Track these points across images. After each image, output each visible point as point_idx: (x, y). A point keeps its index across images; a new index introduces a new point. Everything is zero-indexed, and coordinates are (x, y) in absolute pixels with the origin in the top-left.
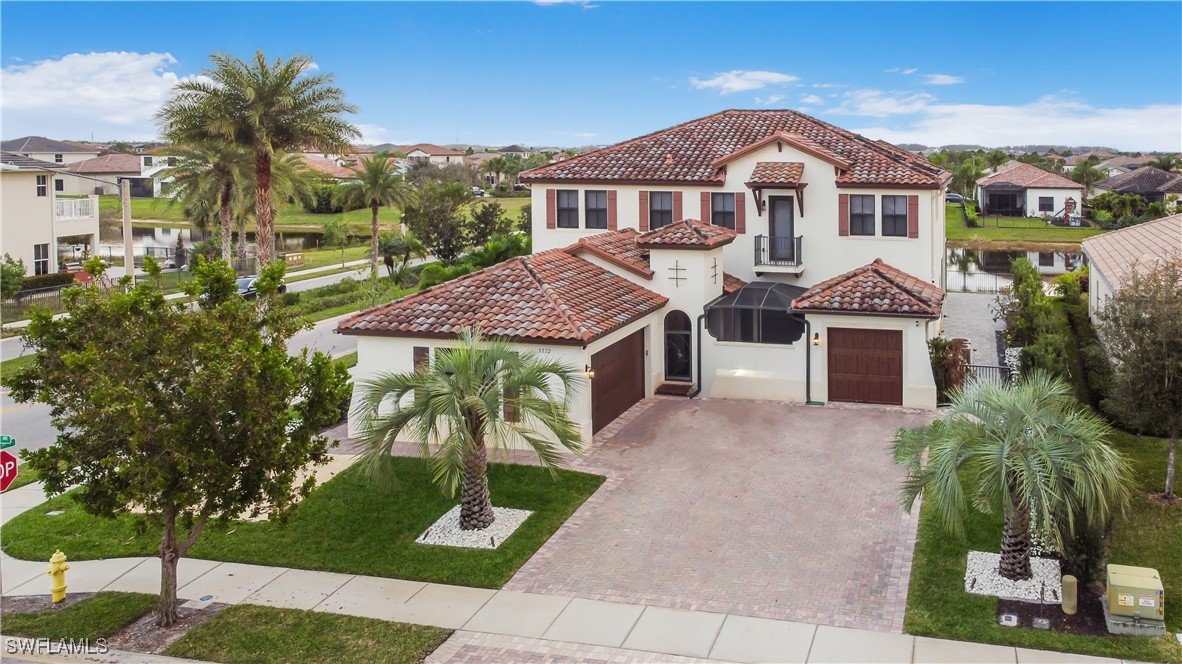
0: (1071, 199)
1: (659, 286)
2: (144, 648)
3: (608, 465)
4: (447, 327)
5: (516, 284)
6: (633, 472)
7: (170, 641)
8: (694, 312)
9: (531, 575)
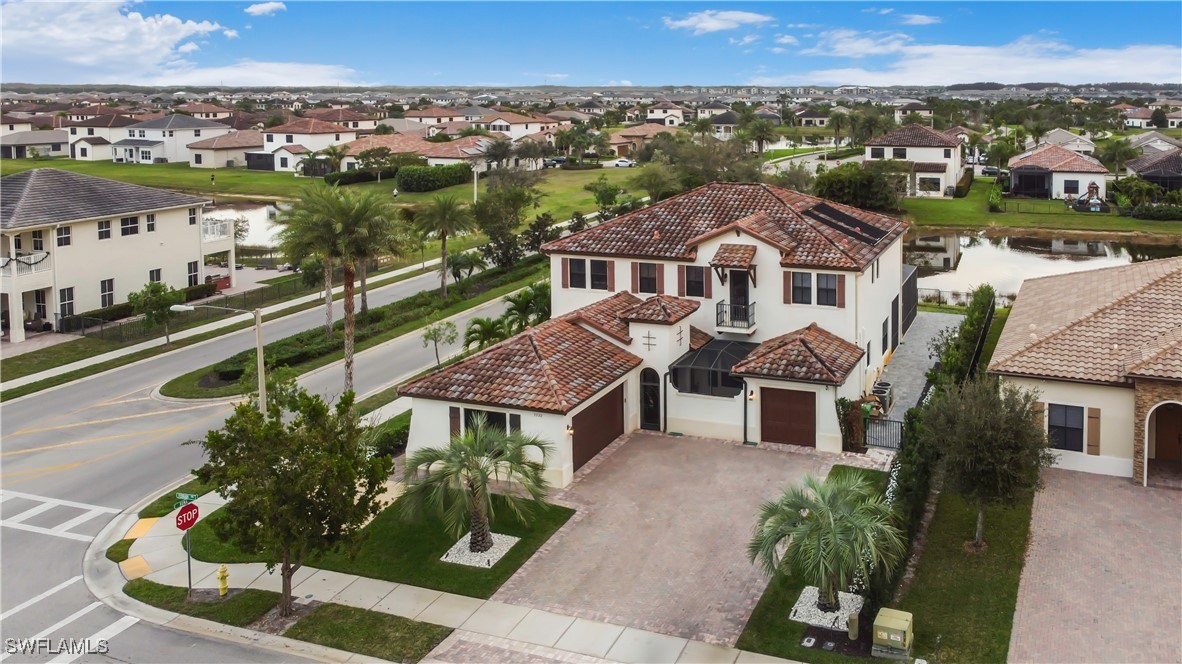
0: (1094, 183)
1: (637, 349)
2: (273, 631)
3: (580, 500)
4: (471, 395)
5: (524, 358)
6: (595, 507)
7: (287, 627)
8: (662, 370)
9: (510, 589)
